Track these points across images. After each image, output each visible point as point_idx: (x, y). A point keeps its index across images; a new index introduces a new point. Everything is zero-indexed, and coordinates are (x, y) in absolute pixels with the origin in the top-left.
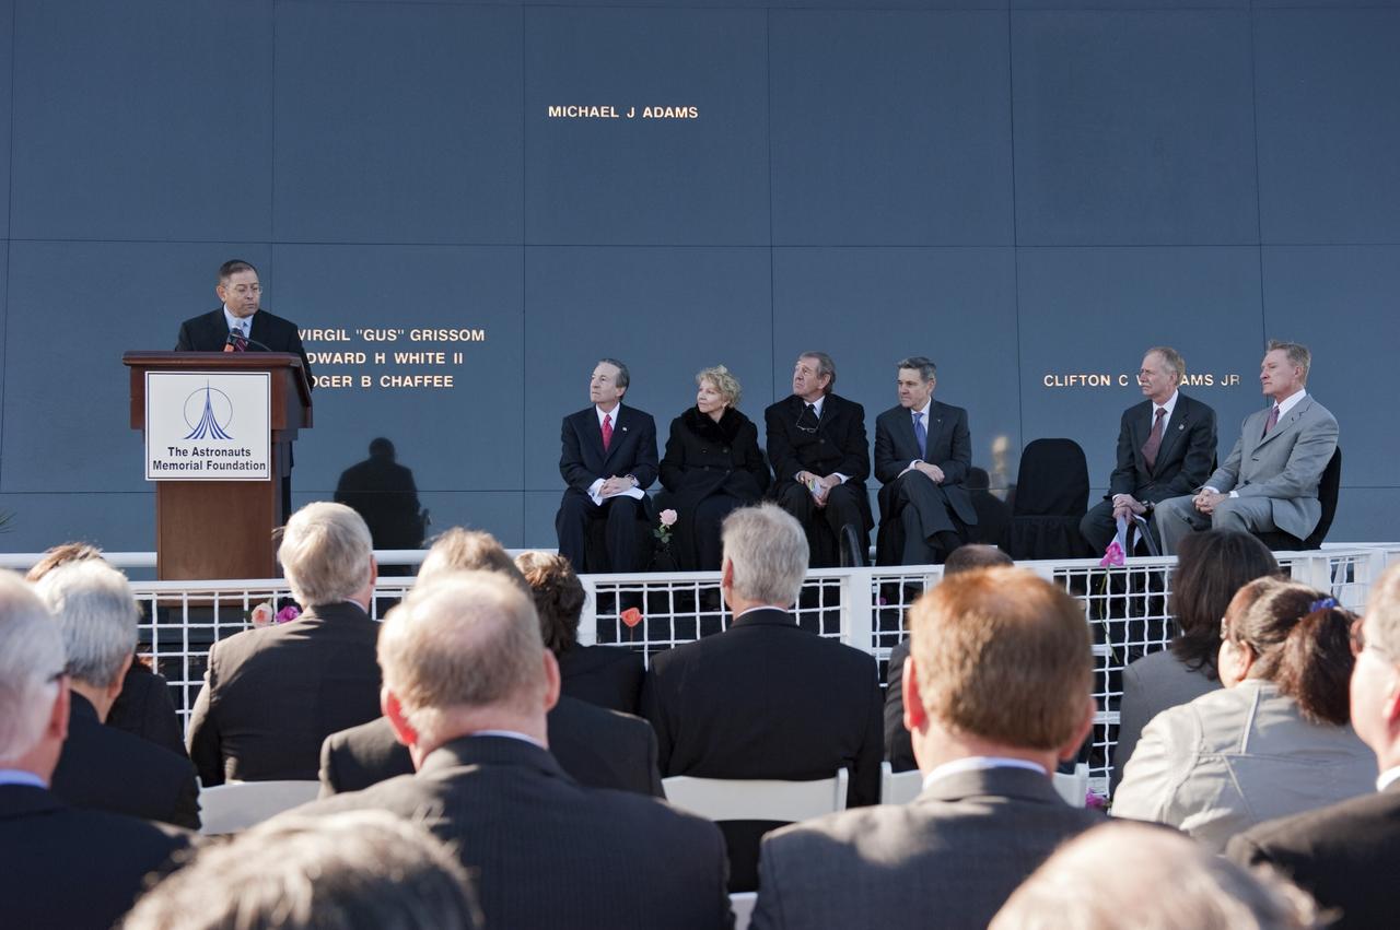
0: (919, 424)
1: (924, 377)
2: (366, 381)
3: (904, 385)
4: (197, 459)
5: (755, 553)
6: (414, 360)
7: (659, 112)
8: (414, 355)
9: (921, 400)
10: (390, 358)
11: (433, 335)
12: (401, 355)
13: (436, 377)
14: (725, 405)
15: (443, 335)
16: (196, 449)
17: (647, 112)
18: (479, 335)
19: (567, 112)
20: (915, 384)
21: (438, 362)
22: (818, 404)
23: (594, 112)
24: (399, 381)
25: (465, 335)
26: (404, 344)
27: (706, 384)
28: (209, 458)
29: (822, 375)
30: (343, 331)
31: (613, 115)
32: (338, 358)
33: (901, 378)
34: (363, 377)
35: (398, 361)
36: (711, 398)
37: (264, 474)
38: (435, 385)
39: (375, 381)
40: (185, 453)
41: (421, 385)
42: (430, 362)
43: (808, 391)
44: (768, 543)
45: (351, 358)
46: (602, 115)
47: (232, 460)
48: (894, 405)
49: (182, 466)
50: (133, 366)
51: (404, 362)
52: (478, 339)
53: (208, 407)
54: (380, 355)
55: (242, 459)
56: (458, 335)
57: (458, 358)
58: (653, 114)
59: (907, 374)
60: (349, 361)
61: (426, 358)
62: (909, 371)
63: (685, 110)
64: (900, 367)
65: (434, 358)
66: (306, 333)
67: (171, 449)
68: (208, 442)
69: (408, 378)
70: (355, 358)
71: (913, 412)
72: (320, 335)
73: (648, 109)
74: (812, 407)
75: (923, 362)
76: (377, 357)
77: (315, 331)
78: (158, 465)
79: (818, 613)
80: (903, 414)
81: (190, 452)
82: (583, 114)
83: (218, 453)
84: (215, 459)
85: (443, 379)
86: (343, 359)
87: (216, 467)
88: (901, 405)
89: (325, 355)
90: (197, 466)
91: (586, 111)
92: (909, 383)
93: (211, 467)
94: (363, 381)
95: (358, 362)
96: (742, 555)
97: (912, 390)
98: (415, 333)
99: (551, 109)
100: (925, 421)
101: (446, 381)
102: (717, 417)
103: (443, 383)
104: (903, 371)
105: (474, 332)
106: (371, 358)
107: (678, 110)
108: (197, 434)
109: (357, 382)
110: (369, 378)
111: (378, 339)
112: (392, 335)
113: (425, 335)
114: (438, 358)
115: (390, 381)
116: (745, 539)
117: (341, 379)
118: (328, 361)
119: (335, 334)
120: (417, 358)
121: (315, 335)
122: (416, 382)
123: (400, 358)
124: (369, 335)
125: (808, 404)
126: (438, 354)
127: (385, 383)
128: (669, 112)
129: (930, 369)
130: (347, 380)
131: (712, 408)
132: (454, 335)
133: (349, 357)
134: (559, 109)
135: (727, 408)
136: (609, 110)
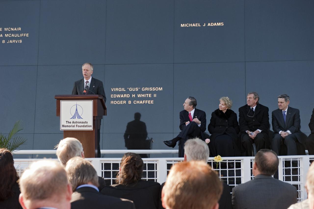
0: (285, 114)
1: (286, 100)
2: (130, 102)
3: (280, 103)
4: (73, 124)
5: (192, 153)
6: (143, 96)
7: (212, 24)
8: (143, 95)
9: (285, 107)
10: (136, 96)
11: (148, 89)
12: (139, 95)
13: (149, 101)
14: (227, 109)
15: (151, 89)
16: (73, 121)
17: (209, 25)
18: (161, 89)
19: (186, 25)
20: (283, 103)
21: (149, 97)
22: (254, 108)
23: (194, 25)
24: (139, 102)
25: (157, 89)
26: (140, 92)
27: (222, 102)
28: (77, 124)
29: (255, 99)
30: (124, 88)
31: (199, 26)
32: (122, 96)
33: (279, 101)
34: (129, 101)
35: (138, 97)
36: (223, 107)
37: (91, 129)
38: (149, 103)
39: (132, 102)
40: (70, 123)
41: (145, 103)
42: (147, 97)
43: (252, 104)
44: (196, 150)
45: (126, 96)
46: (196, 26)
47: (83, 124)
48: (277, 109)
49: (70, 126)
50: (57, 99)
51: (140, 97)
52: (161, 90)
53: (77, 110)
54: (134, 95)
55: (85, 124)
56: (155, 89)
57: (155, 95)
58: (211, 25)
59: (280, 100)
60: (125, 97)
61: (146, 95)
62: (281, 99)
63: (220, 23)
64: (278, 98)
65: (148, 95)
66: (114, 89)
67: (67, 121)
68: (77, 120)
69: (141, 101)
70: (127, 96)
71: (283, 111)
72: (117, 90)
73: (209, 24)
74: (253, 109)
75: (285, 96)
76: (133, 96)
77: (116, 88)
78: (63, 126)
79: (234, 170)
80: (279, 111)
81: (72, 122)
82: (191, 26)
83: (79, 122)
84: (78, 124)
85: (151, 101)
86: (124, 96)
87: (79, 126)
88: (279, 109)
89: (119, 95)
90: (74, 126)
91: (192, 25)
92: (281, 102)
93: (77, 127)
94: (129, 102)
95: (128, 97)
96: (188, 154)
97: (282, 104)
98: (143, 89)
99: (182, 25)
100: (286, 113)
101: (152, 102)
102: (224, 112)
103: (151, 103)
104: (279, 99)
105: (160, 88)
106: (131, 96)
107: (218, 23)
108: (74, 117)
109: (127, 102)
110: (131, 101)
111: (133, 90)
112: (137, 89)
113: (146, 89)
114: (149, 95)
115: (136, 102)
116: (189, 149)
117: (123, 102)
118: (119, 97)
119: (122, 89)
120: (144, 96)
121: (116, 90)
122: (143, 102)
123: (139, 96)
124: (131, 89)
125: (251, 108)
126: (149, 94)
127: (135, 103)
128: (215, 24)
129: (287, 98)
130: (125, 102)
131: (223, 109)
132: (154, 89)
133: (125, 96)
134: (184, 25)
135: (228, 109)
136: (198, 24)
